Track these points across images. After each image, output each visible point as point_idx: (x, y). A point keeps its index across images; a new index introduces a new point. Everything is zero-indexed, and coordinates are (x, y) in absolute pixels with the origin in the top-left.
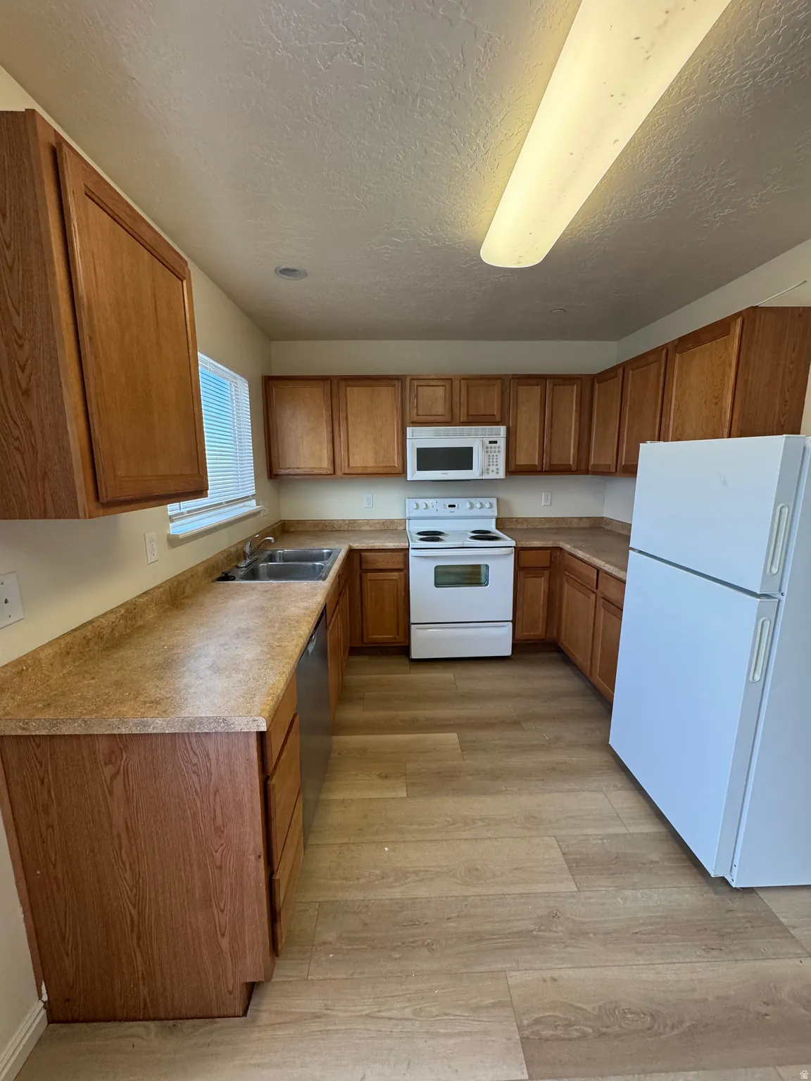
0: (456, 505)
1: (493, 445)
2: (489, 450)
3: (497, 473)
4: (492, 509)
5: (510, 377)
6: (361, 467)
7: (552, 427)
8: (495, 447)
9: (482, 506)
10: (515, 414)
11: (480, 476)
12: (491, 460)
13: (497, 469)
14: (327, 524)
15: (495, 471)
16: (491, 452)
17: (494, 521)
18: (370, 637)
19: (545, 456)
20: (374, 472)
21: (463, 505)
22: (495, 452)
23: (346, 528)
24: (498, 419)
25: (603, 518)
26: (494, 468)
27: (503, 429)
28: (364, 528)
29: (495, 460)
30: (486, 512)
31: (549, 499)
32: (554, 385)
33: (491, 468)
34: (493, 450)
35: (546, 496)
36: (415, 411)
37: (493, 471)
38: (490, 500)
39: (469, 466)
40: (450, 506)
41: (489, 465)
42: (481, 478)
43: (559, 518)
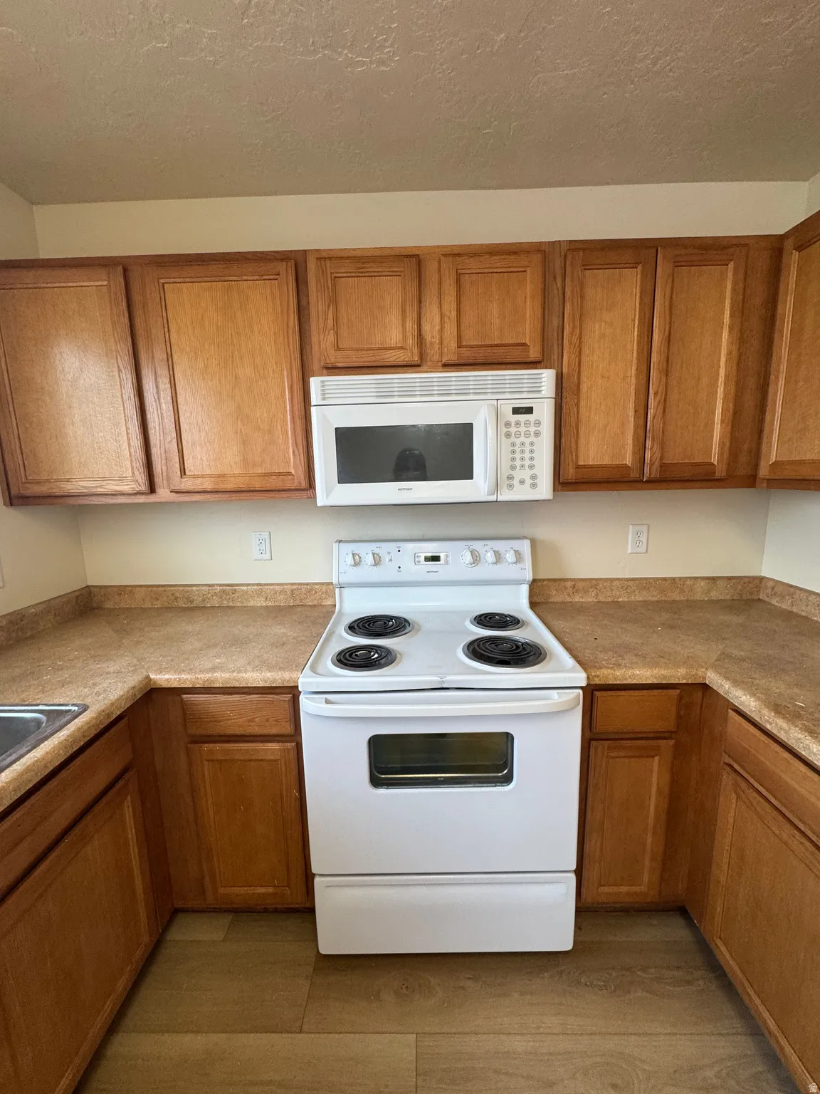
0: (442, 556)
1: (522, 418)
2: (513, 430)
3: (534, 486)
4: (518, 565)
5: (564, 248)
6: (211, 476)
7: (667, 372)
8: (527, 424)
9: (498, 557)
10: (575, 337)
11: (490, 494)
12: (518, 456)
13: (534, 477)
14: (177, 595)
15: (529, 481)
16: (518, 435)
17: (524, 590)
18: (221, 890)
19: (649, 443)
20: (243, 487)
21: (457, 557)
22: (527, 435)
23: (215, 602)
24: (534, 353)
25: (762, 579)
26: (526, 474)
27: (547, 377)
28: (252, 603)
29: (527, 455)
30: (509, 570)
31: (644, 540)
32: (677, 265)
33: (518, 474)
34: (522, 429)
35: (638, 533)
36: (331, 337)
37: (522, 482)
38: (516, 544)
39: (464, 470)
40: (428, 559)
41: (513, 468)
42: (493, 498)
43: (665, 579)
